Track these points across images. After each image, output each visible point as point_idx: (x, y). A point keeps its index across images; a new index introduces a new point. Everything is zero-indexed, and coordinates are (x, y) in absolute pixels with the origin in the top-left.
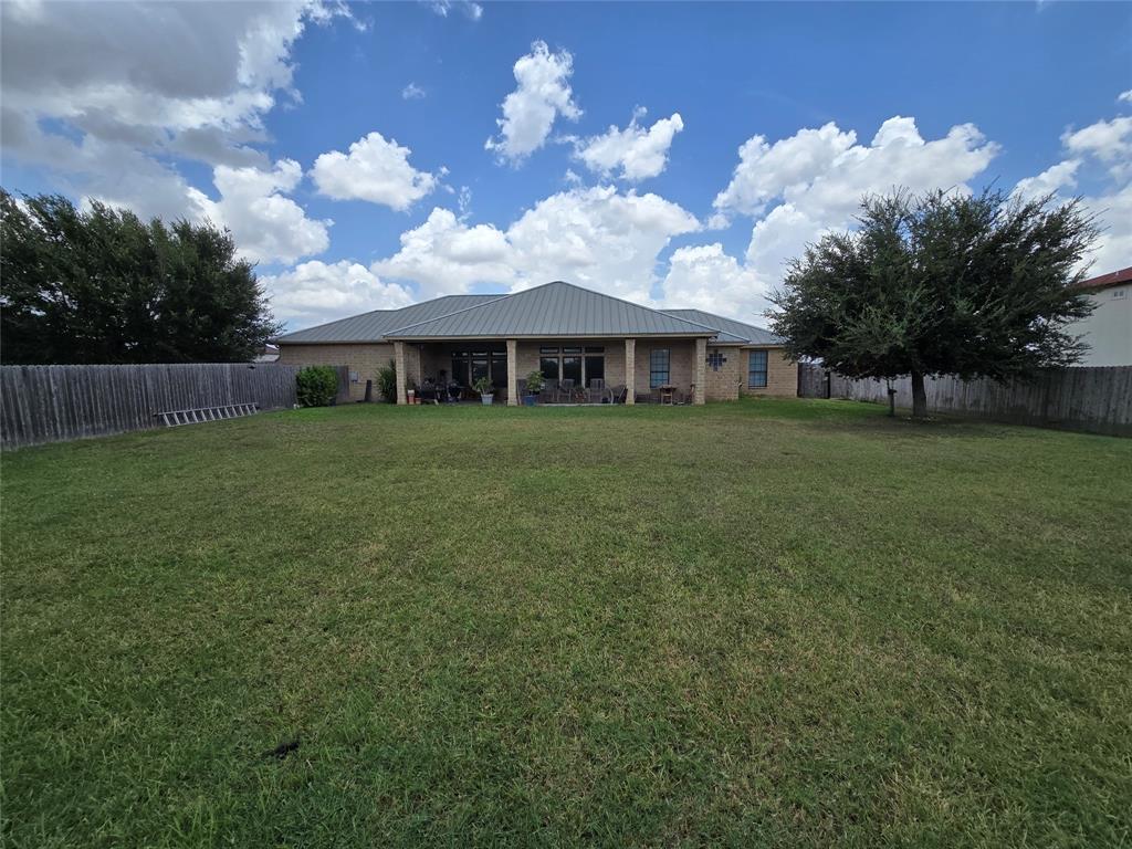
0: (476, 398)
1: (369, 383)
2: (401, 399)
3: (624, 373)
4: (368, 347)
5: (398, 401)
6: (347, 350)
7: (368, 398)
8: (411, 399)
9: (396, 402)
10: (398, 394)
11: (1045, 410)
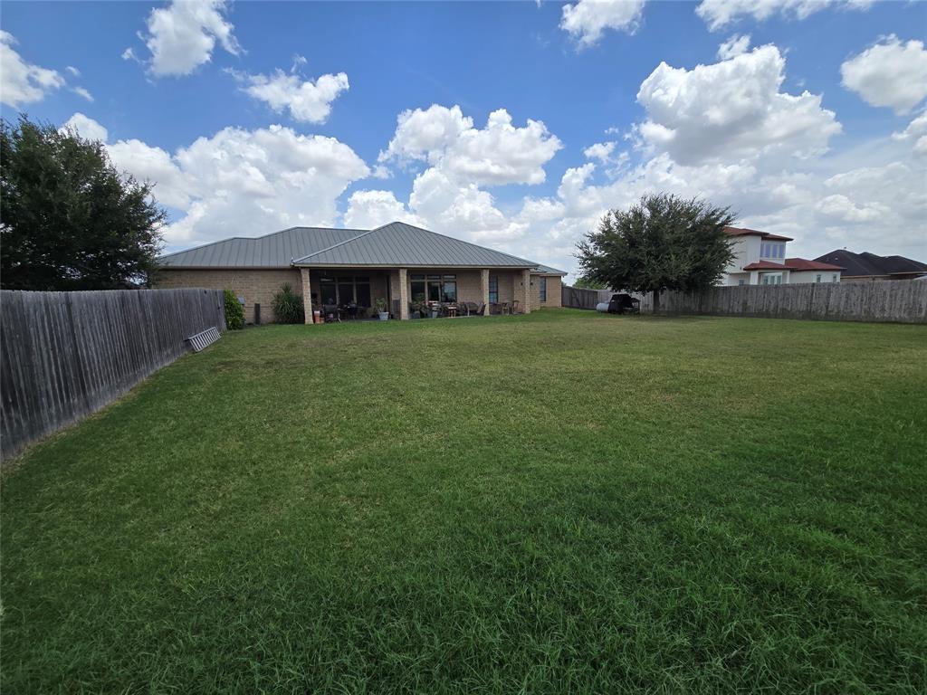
0: (376, 316)
1: (257, 307)
2: (309, 319)
3: (481, 293)
4: (254, 273)
5: (306, 321)
6: (233, 276)
7: (257, 320)
8: (318, 319)
9: (304, 322)
10: (306, 315)
11: (700, 308)
